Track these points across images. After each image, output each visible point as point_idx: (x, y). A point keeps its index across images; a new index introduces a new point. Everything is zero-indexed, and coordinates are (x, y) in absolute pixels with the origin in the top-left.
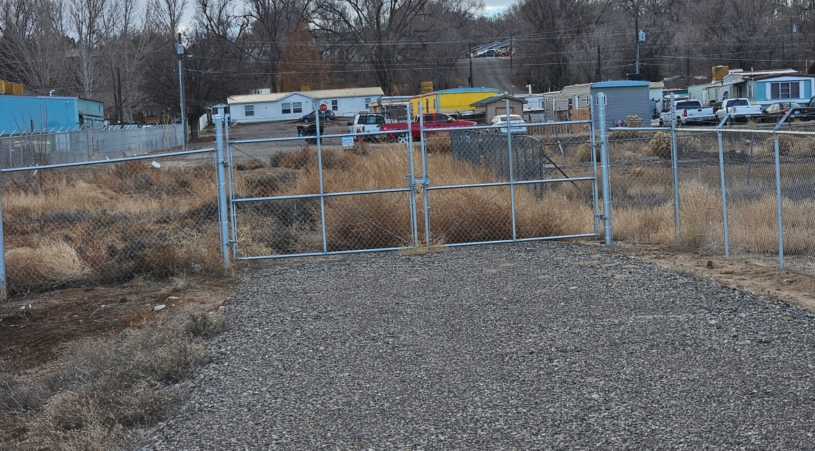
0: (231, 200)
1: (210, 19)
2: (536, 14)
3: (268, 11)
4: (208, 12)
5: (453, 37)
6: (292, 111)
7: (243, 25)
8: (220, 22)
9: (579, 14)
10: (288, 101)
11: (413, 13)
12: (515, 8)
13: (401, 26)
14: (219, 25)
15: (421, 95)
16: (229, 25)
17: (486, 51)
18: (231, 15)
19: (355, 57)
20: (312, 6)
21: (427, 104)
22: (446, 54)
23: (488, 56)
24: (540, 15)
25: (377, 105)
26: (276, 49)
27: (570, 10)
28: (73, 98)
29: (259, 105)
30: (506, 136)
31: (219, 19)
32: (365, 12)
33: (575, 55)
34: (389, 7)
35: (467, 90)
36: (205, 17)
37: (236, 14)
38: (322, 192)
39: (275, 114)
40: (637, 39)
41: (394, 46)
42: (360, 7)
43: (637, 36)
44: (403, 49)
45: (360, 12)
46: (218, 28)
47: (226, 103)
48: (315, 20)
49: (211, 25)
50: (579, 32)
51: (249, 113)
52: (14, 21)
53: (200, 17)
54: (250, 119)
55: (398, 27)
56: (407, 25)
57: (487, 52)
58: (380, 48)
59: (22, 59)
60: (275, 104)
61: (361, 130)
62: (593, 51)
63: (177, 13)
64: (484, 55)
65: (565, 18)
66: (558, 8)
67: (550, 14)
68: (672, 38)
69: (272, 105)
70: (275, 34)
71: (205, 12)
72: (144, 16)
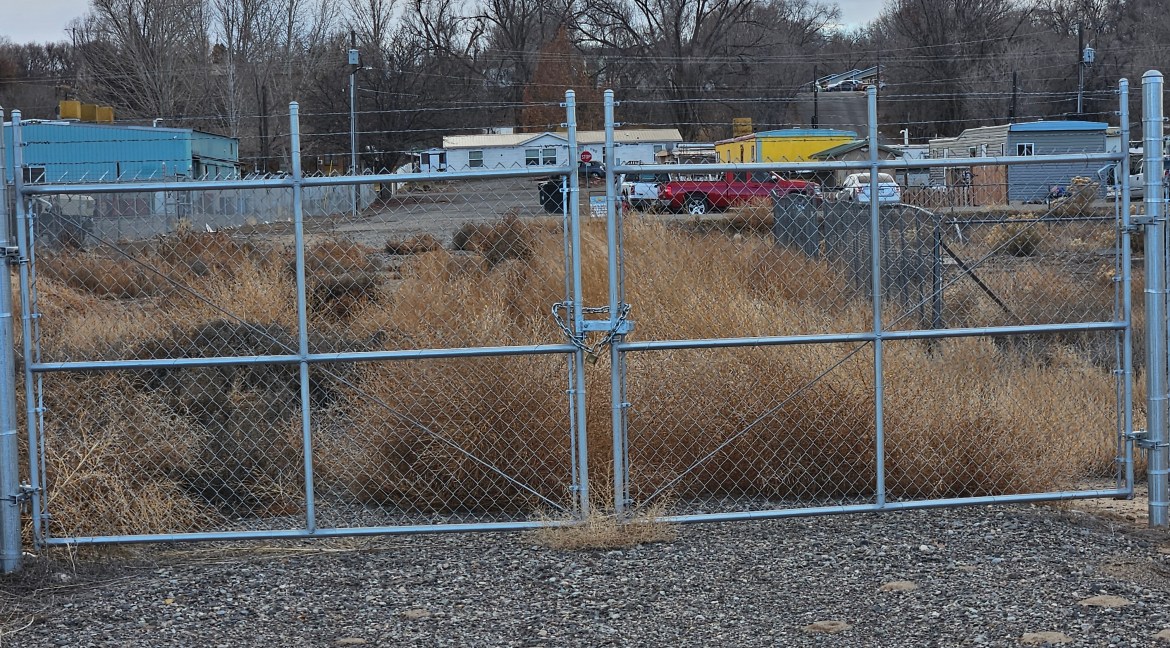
0: (30, 365)
1: (426, 22)
2: (917, 25)
3: (513, 10)
4: (423, 11)
5: (791, 57)
6: (541, 161)
7: (475, 31)
8: (441, 27)
9: (984, 25)
10: (534, 146)
11: (731, 19)
12: (885, 20)
13: (712, 38)
14: (439, 31)
15: (732, 140)
16: (453, 31)
17: (840, 83)
18: (458, 15)
19: (642, 82)
20: (579, 4)
21: (742, 153)
22: (780, 83)
23: (844, 90)
24: (924, 26)
25: (666, 154)
26: (523, 67)
27: (969, 18)
28: (185, 130)
29: (492, 151)
30: (867, 207)
31: (440, 21)
32: (659, 17)
33: (975, 88)
34: (695, 9)
35: (805, 132)
36: (419, 17)
37: (465, 15)
38: (304, 348)
39: (515, 164)
40: (1081, 58)
41: (700, 67)
42: (650, 8)
43: (1081, 54)
44: (714, 73)
45: (650, 16)
46: (438, 36)
47: (441, 147)
48: (583, 26)
49: (427, 30)
50: (982, 53)
51: (476, 163)
52: (141, 19)
53: (411, 17)
54: (476, 172)
55: (708, 39)
56: (722, 36)
57: (843, 84)
58: (680, 70)
59: (130, 71)
60: (515, 151)
61: (629, 192)
62: (1005, 83)
63: (383, 14)
64: (837, 89)
65: (963, 31)
66: (953, 16)
67: (939, 24)
68: (1122, 67)
69: (511, 151)
70: (523, 46)
71: (419, 10)
72: (319, 11)
